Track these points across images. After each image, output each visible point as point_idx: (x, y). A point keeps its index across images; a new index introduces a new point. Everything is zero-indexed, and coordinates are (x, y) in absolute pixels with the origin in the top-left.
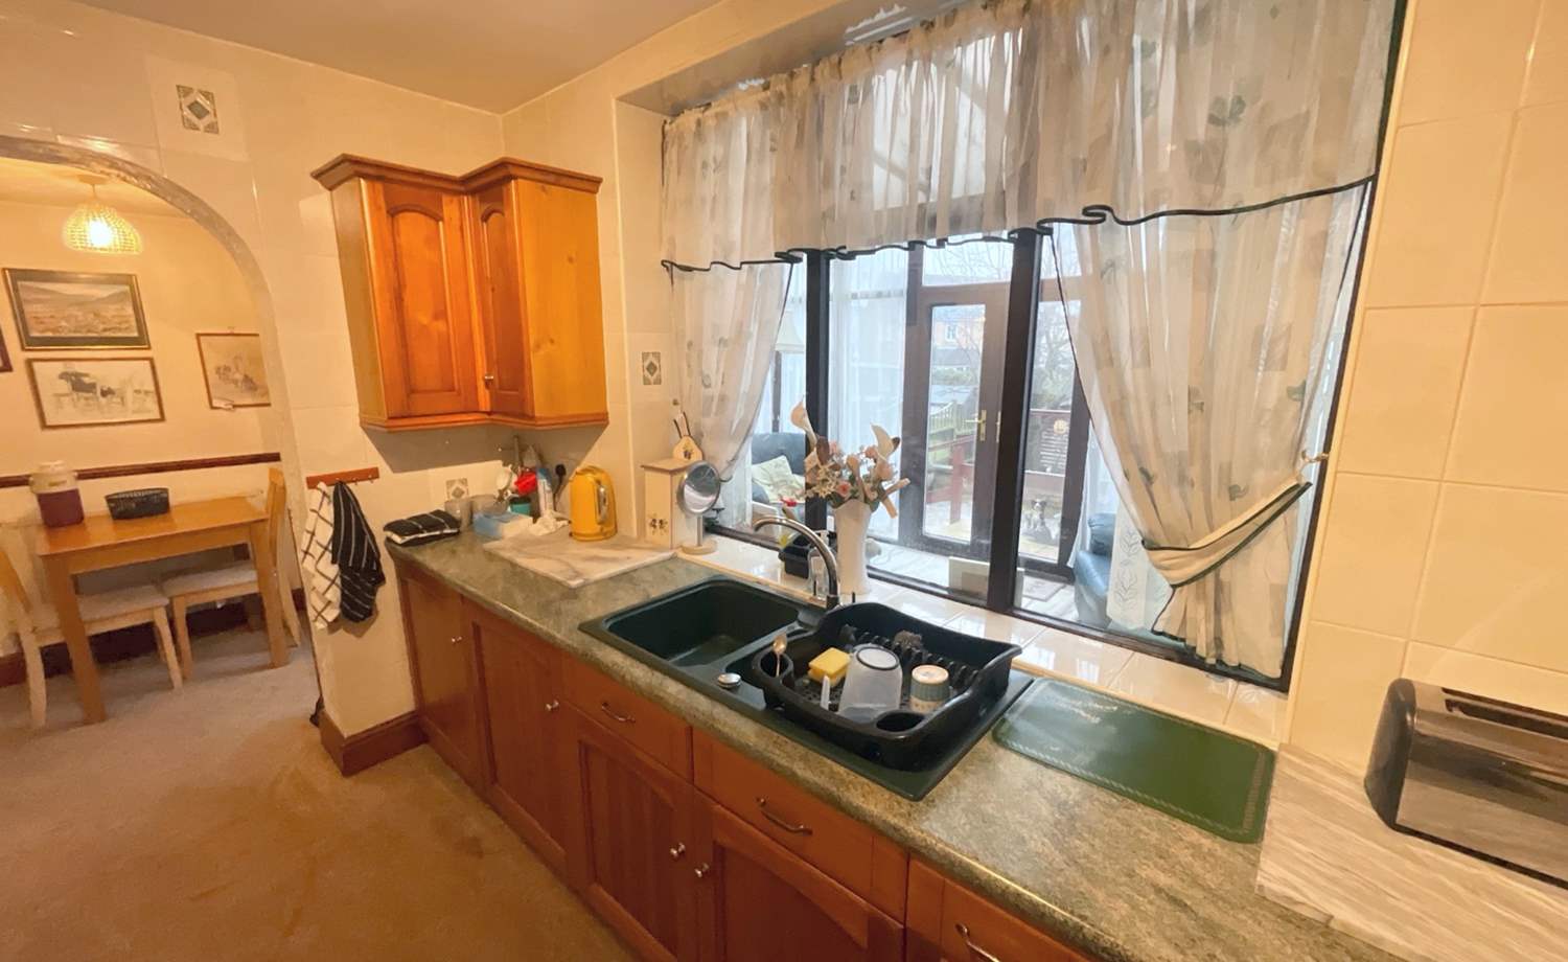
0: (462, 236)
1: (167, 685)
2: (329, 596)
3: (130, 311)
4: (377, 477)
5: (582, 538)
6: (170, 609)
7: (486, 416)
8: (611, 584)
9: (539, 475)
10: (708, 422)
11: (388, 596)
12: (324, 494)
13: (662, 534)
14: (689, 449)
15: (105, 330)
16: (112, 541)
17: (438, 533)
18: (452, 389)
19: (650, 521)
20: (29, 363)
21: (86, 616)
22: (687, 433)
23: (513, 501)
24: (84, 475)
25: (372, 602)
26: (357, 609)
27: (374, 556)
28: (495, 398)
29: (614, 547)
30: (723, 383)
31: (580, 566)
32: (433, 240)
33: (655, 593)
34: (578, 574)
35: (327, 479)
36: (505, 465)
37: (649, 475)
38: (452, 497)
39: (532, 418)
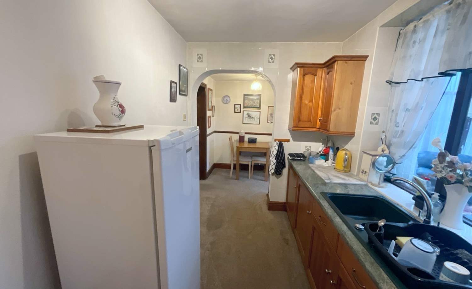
0: (321, 79)
1: (248, 178)
2: (273, 167)
3: (259, 102)
4: (289, 141)
5: (337, 170)
6: (251, 162)
7: (318, 129)
8: (338, 185)
9: (331, 149)
10: (394, 140)
11: (285, 171)
12: (277, 143)
13: (365, 176)
14: (384, 149)
15: (255, 105)
16: (247, 146)
17: (299, 158)
18: (310, 121)
19: (362, 171)
20: (243, 111)
21: (240, 160)
22: (385, 143)
23: (321, 155)
24: (246, 133)
25: (281, 171)
26: (278, 172)
27: (284, 161)
28: (321, 124)
29: (347, 176)
30: (404, 126)
31: (331, 177)
32: (313, 81)
33: (351, 193)
34: (329, 179)
35: (278, 140)
36: (323, 144)
37: (365, 155)
38: (306, 150)
39: (329, 131)
